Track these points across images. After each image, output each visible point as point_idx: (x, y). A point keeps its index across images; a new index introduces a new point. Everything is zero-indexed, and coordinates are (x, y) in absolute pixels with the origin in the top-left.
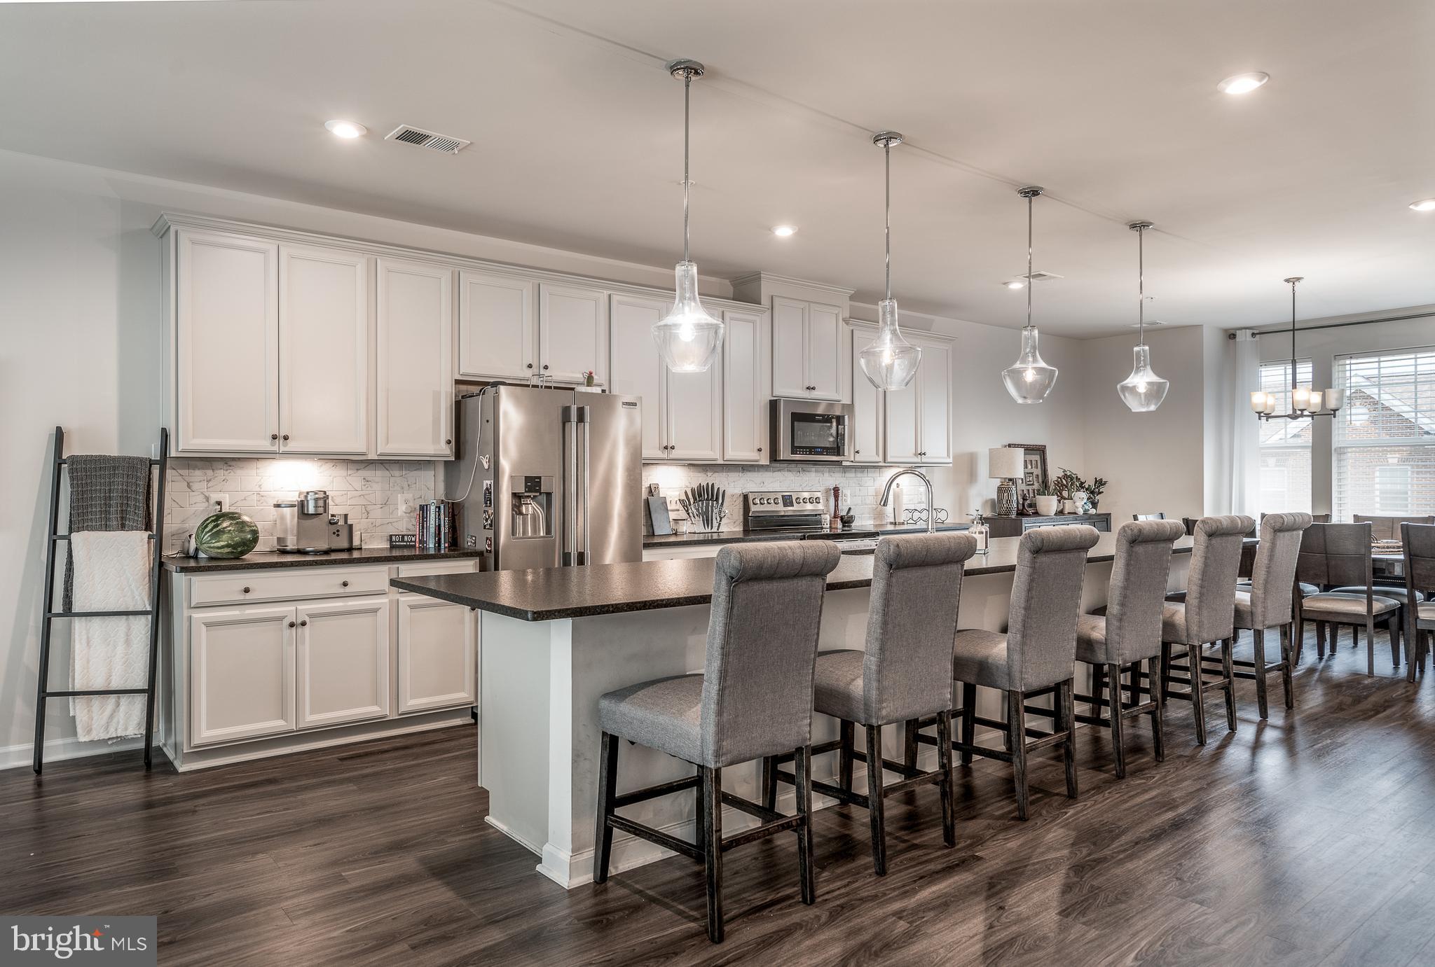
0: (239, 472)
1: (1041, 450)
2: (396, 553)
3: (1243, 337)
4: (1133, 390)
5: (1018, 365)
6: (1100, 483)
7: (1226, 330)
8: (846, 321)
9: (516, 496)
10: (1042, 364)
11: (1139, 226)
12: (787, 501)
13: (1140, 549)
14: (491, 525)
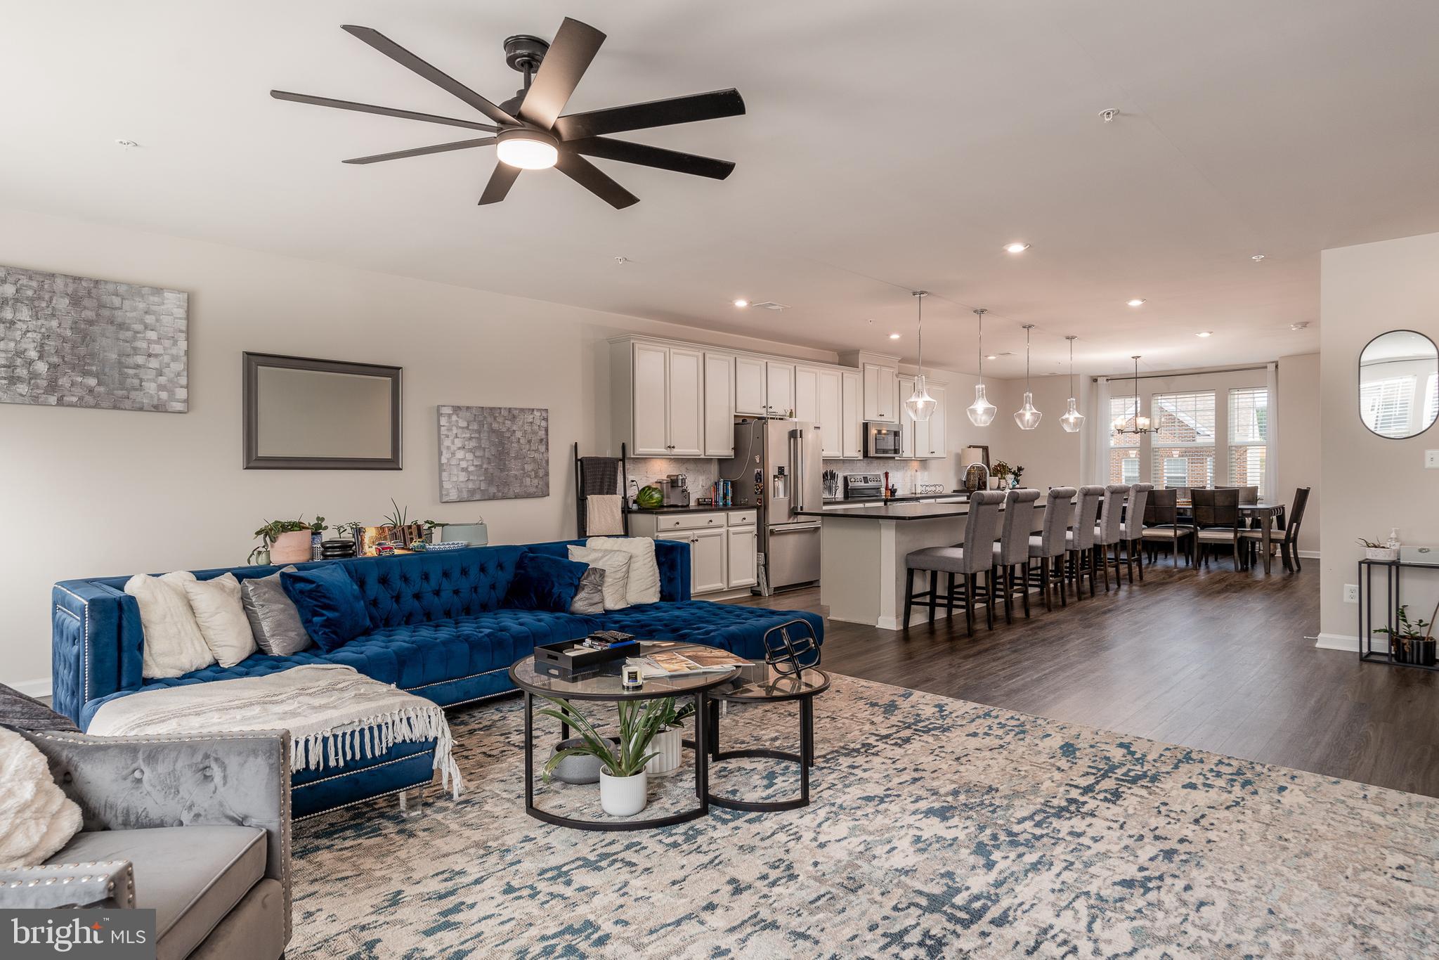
0: (640, 465)
1: (985, 449)
2: (701, 507)
3: (1101, 381)
4: (1067, 420)
5: (1021, 411)
6: (1020, 469)
7: (1091, 377)
8: (897, 376)
9: (775, 477)
10: (1035, 411)
11: (1070, 338)
12: (866, 480)
13: (1088, 498)
14: (761, 492)
